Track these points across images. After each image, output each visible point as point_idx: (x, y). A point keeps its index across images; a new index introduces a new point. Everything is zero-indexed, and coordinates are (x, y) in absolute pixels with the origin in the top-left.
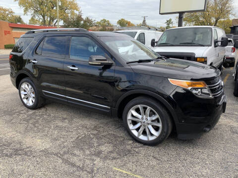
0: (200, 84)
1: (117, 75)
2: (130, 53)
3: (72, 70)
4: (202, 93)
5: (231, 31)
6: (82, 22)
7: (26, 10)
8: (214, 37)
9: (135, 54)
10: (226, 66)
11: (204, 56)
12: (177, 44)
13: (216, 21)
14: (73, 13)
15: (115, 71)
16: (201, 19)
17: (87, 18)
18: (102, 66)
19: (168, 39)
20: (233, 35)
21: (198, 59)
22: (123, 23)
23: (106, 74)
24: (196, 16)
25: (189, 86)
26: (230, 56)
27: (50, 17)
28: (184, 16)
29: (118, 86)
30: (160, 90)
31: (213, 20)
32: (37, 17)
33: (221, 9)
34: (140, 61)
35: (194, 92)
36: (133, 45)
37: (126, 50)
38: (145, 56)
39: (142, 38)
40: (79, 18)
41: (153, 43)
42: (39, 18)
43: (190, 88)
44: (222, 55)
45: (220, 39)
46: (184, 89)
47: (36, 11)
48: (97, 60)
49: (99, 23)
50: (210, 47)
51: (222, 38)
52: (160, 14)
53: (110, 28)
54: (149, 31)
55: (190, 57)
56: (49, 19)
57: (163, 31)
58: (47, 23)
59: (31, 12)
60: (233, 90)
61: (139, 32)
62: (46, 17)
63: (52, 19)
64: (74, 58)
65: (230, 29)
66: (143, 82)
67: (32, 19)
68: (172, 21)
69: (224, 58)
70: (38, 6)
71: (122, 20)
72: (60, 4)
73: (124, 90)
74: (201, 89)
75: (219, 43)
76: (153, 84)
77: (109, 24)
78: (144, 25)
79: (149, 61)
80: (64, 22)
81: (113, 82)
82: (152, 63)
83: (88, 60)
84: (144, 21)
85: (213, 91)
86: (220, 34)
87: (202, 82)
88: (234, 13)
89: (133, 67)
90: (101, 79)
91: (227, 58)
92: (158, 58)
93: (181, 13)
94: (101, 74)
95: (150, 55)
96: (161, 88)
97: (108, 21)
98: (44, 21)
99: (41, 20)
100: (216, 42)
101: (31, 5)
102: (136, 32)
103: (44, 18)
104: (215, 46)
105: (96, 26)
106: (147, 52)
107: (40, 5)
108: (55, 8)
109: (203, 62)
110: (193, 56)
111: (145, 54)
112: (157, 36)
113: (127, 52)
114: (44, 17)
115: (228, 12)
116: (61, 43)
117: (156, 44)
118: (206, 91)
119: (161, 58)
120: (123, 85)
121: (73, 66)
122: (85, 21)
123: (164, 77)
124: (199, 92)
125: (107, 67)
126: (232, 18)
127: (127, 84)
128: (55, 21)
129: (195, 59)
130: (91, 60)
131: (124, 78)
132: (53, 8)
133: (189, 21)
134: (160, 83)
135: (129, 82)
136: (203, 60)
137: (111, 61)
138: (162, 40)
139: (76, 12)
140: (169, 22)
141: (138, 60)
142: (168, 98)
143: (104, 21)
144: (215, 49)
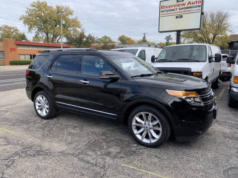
0: (192, 94)
1: (122, 87)
2: (132, 69)
3: (84, 83)
4: (194, 101)
5: (229, 46)
6: (85, 39)
7: (30, 28)
8: (209, 54)
9: (137, 70)
10: (223, 80)
11: (199, 70)
12: (174, 60)
13: (214, 37)
14: (75, 31)
15: (121, 84)
16: (200, 35)
17: (90, 35)
18: (109, 80)
19: (167, 55)
20: (230, 51)
21: (194, 73)
22: (124, 41)
24: (195, 33)
25: (184, 95)
26: (227, 71)
27: (53, 34)
28: (182, 33)
29: (123, 97)
30: (161, 100)
31: (211, 36)
32: (40, 34)
33: (218, 26)
34: (142, 76)
35: (188, 100)
36: (135, 61)
38: (145, 71)
39: (142, 56)
40: (82, 35)
41: (153, 59)
42: (42, 35)
43: (184, 97)
44: (217, 69)
45: (214, 56)
46: (180, 98)
47: (40, 29)
48: (106, 75)
49: (101, 40)
50: (205, 63)
51: (216, 55)
52: (159, 32)
53: (111, 44)
54: (150, 48)
55: (187, 72)
56: (52, 36)
57: (162, 48)
58: (50, 40)
59: (35, 30)
61: (140, 49)
62: (49, 34)
63: (55, 36)
65: (228, 45)
66: (144, 93)
67: (36, 36)
68: (171, 37)
69: (220, 73)
70: (42, 24)
71: (123, 36)
72: (64, 23)
73: (128, 101)
74: (194, 98)
75: (214, 59)
76: (153, 94)
77: (110, 40)
78: (144, 41)
79: (150, 75)
80: (67, 39)
81: (118, 94)
82: (153, 77)
84: (144, 37)
85: (204, 100)
86: (215, 50)
87: (194, 92)
88: (230, 29)
89: (136, 80)
91: (223, 73)
92: (158, 73)
93: (179, 32)
95: (150, 70)
96: (160, 97)
97: (109, 38)
98: (48, 38)
99: (44, 37)
100: (210, 58)
101: (35, 24)
102: (138, 50)
103: (47, 36)
104: (210, 62)
105: (98, 42)
106: (147, 67)
107: (43, 23)
108: (58, 26)
109: (198, 77)
110: (189, 71)
111: (146, 69)
112: (156, 52)
113: (130, 67)
114: (47, 34)
115: (225, 29)
117: (155, 60)
118: (198, 100)
119: (160, 73)
120: (127, 96)
121: (85, 80)
122: (87, 38)
123: (163, 89)
124: (192, 101)
125: (114, 80)
126: (229, 34)
127: (132, 95)
128: (58, 38)
129: (192, 74)
130: (101, 75)
131: (129, 90)
132: (56, 26)
133: (188, 37)
134: (160, 93)
135: (133, 93)
136: (199, 74)
137: (118, 75)
138: (161, 56)
139: (79, 30)
140: (168, 38)
141: (140, 75)
142: (167, 106)
143: (106, 37)
144: (210, 65)
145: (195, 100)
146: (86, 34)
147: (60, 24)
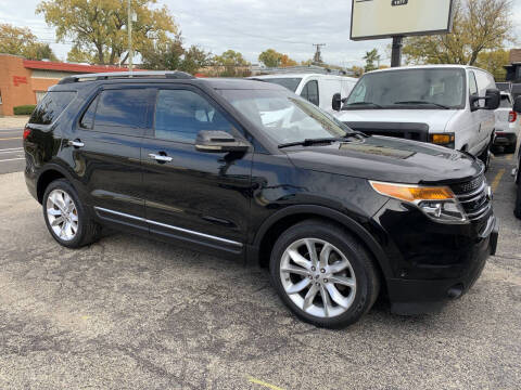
0: (439, 192)
1: (256, 173)
2: (287, 125)
3: (159, 161)
4: (443, 211)
5: (508, 75)
6: (183, 57)
7: (61, 32)
8: (470, 89)
9: (297, 128)
10: (497, 153)
11: (449, 129)
12: (388, 104)
13: (475, 54)
14: (162, 38)
15: (252, 164)
16: (441, 50)
17: (194, 49)
18: (224, 154)
19: (369, 94)
20: (511, 84)
21: (435, 137)
22: (271, 60)
23: (235, 170)
25: (415, 197)
26: (505, 131)
27: (114, 46)
28: (405, 43)
29: (259, 195)
30: (353, 205)
31: (468, 51)
32: (84, 47)
33: (485, 29)
34: (308, 143)
35: (427, 209)
36: (292, 108)
37: (277, 118)
38: (316, 131)
39: (312, 93)
40: (177, 48)
41: (337, 103)
42: (89, 48)
43: (417, 202)
44: (487, 128)
45: (482, 94)
46: (404, 204)
47: (82, 35)
48: (213, 140)
49: (221, 60)
50: (462, 111)
51: (488, 92)
52: (351, 38)
53: (243, 69)
54: (329, 76)
55: (418, 134)
56: (110, 51)
57: (357, 76)
58: (107, 60)
59: (71, 36)
60: (514, 205)
61: (306, 78)
62: (104, 46)
63: (118, 51)
64: (163, 136)
65: (505, 72)
66: (315, 188)
67: (75, 51)
68: (378, 53)
69: (492, 135)
70: (88, 23)
71: (270, 51)
72: (135, 19)
73: (273, 206)
74: (442, 203)
75: (482, 103)
76: (334, 192)
77: (240, 60)
78: (317, 63)
79: (328, 142)
80: (144, 56)
81: (249, 189)
82: (335, 146)
83: (193, 141)
84: (318, 54)
85: (468, 207)
86: (482, 81)
87: (443, 189)
88: (512, 36)
89: (292, 155)
90: (223, 180)
91: (499, 135)
92: (348, 136)
93: (397, 38)
94: (223, 170)
95: (328, 128)
96: (354, 202)
97: (239, 54)
98: (100, 55)
99: (93, 54)
100: (474, 100)
101: (72, 22)
102: (300, 80)
103: (100, 49)
104: (473, 109)
105: (213, 65)
106: (323, 122)
107: (90, 20)
108: (123, 27)
109: (445, 145)
110: (424, 129)
111: (319, 127)
112: (345, 86)
113: (281, 122)
114: (99, 46)
115: (500, 34)
116: (135, 104)
117: (342, 104)
118: (452, 208)
119: (353, 135)
120: (271, 195)
121: (162, 154)
122: (189, 56)
123: (360, 178)
124: (437, 211)
125: (234, 155)
127: (280, 193)
129: (429, 138)
130: (200, 140)
131: (272, 179)
132: (119, 27)
134: (351, 191)
135: (285, 187)
136: (446, 139)
137: (245, 142)
138: (356, 95)
139: (170, 36)
140: (371, 56)
141: (302, 140)
142: (370, 224)
143: (231, 54)
144: (473, 116)
145: (444, 209)
146: (187, 46)
147: (127, 23)
